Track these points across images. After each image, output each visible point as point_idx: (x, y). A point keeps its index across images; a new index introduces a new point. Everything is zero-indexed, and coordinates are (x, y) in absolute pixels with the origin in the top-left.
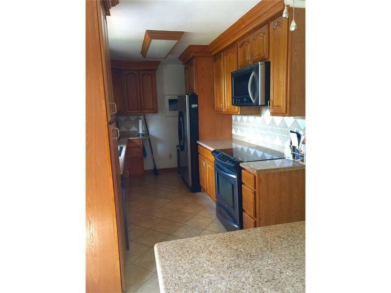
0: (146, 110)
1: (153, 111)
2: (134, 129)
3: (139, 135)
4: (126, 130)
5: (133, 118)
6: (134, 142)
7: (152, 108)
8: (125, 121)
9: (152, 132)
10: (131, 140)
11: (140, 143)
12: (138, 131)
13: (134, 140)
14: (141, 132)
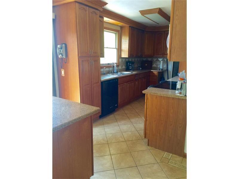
3: (160, 70)
4: (156, 66)
6: (153, 73)
8: (156, 61)
9: (170, 69)
10: (152, 72)
11: (157, 74)
12: (160, 67)
13: (154, 72)
14: (161, 68)
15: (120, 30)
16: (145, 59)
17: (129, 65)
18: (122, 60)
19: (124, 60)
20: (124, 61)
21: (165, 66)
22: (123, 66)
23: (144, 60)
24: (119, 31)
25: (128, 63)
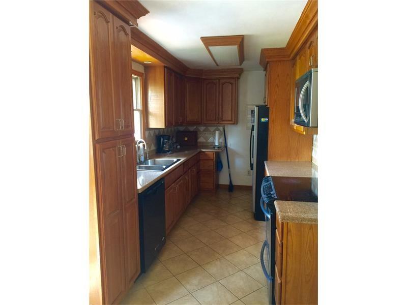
0: (223, 121)
1: (230, 122)
2: (211, 140)
3: (214, 147)
4: (205, 141)
5: (212, 129)
6: (206, 155)
7: (230, 119)
8: (204, 131)
9: (230, 145)
10: (204, 152)
11: (212, 156)
12: (215, 143)
13: (206, 153)
14: (217, 144)
15: (143, 72)
16: (182, 128)
17: (164, 143)
18: (149, 133)
19: (152, 133)
20: (152, 135)
21: (222, 140)
22: (151, 145)
23: (181, 130)
24: (143, 74)
25: (162, 140)
